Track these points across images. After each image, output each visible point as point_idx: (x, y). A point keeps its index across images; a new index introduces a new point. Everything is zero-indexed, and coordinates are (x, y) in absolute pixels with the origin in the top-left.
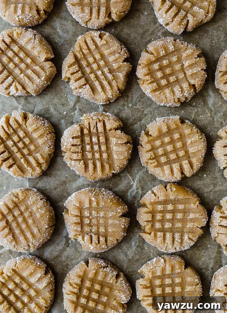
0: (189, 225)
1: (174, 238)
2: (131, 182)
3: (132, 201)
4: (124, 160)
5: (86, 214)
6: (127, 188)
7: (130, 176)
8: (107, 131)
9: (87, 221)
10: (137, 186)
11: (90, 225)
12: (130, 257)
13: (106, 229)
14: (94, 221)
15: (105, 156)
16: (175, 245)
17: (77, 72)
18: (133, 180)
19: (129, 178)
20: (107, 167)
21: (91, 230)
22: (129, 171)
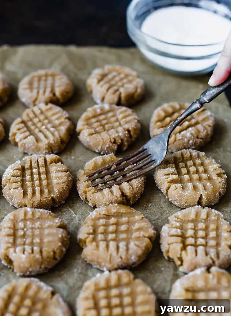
0: (135, 234)
1: (118, 248)
2: (73, 215)
3: (74, 231)
4: (64, 184)
5: (21, 225)
6: (69, 220)
7: (72, 210)
8: (48, 164)
9: (21, 233)
10: (79, 218)
11: (24, 236)
12: (71, 284)
13: (41, 240)
14: (29, 233)
15: (44, 183)
16: (120, 254)
17: (23, 128)
18: (75, 214)
19: (71, 212)
20: (46, 191)
21: (25, 242)
22: (71, 206)
